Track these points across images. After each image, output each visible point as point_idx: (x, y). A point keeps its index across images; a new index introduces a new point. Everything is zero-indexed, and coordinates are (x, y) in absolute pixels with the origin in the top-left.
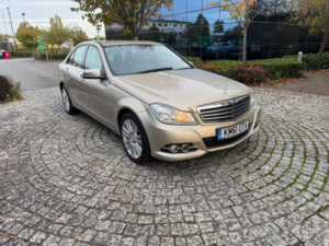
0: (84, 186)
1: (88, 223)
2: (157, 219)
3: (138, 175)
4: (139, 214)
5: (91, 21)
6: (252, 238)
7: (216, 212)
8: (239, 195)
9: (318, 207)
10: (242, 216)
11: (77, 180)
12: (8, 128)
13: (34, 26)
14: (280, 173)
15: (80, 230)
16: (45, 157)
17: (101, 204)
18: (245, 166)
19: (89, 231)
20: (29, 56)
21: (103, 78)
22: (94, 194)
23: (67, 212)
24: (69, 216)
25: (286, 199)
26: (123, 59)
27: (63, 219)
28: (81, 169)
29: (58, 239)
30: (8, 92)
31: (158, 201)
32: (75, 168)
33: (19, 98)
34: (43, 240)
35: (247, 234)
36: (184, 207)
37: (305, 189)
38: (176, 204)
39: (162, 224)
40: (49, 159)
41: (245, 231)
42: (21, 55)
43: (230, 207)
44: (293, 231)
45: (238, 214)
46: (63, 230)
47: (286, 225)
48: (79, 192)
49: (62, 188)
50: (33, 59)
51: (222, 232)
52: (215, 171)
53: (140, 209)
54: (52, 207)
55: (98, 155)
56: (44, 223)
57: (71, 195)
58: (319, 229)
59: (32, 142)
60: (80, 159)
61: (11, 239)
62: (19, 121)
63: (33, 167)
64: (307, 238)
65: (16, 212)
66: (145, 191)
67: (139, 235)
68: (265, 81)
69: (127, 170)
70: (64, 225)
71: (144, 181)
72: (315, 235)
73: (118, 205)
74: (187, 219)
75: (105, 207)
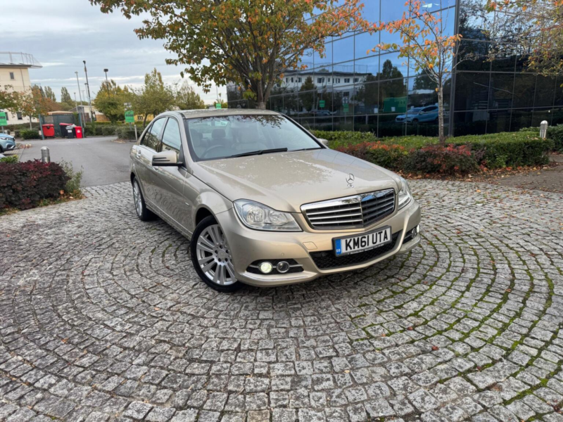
0: (128, 321)
1: (118, 368)
2: (215, 368)
3: (209, 309)
4: (191, 360)
5: (195, 78)
6: (343, 402)
7: (305, 364)
8: (351, 342)
9: (469, 365)
10: (342, 371)
11: (123, 311)
12: (50, 238)
13: (122, 87)
14: (432, 314)
15: (104, 376)
16: (88, 279)
17: (143, 345)
18: (379, 302)
19: (115, 378)
20: (110, 133)
21: (181, 165)
22: (138, 331)
23: (94, 353)
24: (95, 358)
25: (424, 352)
26: (228, 136)
27: (85, 361)
28: (133, 297)
29: (71, 385)
30: (62, 186)
31: (225, 345)
32: (124, 295)
33: (78, 196)
34: (51, 385)
35: (338, 396)
36: (259, 355)
37: (461, 340)
38: (250, 350)
39: (218, 376)
40: (93, 283)
41: (338, 391)
42: (99, 133)
43: (330, 358)
44: (411, 397)
45: (337, 369)
46: (82, 375)
47: (405, 388)
48: (119, 328)
49: (98, 321)
50: (116, 138)
51: (302, 391)
52: (327, 308)
53: (196, 354)
54: (77, 345)
55: (161, 279)
56: (59, 365)
57: (106, 331)
58: (454, 396)
59: (76, 259)
60: (135, 284)
61: (11, 382)
62: (68, 229)
63: (68, 291)
64: (429, 406)
65: (28, 349)
66: (212, 330)
67: (181, 387)
68: (476, 172)
69: (197, 301)
70: (85, 368)
71: (216, 317)
72: (444, 404)
73: (166, 347)
74: (257, 371)
75: (148, 349)
